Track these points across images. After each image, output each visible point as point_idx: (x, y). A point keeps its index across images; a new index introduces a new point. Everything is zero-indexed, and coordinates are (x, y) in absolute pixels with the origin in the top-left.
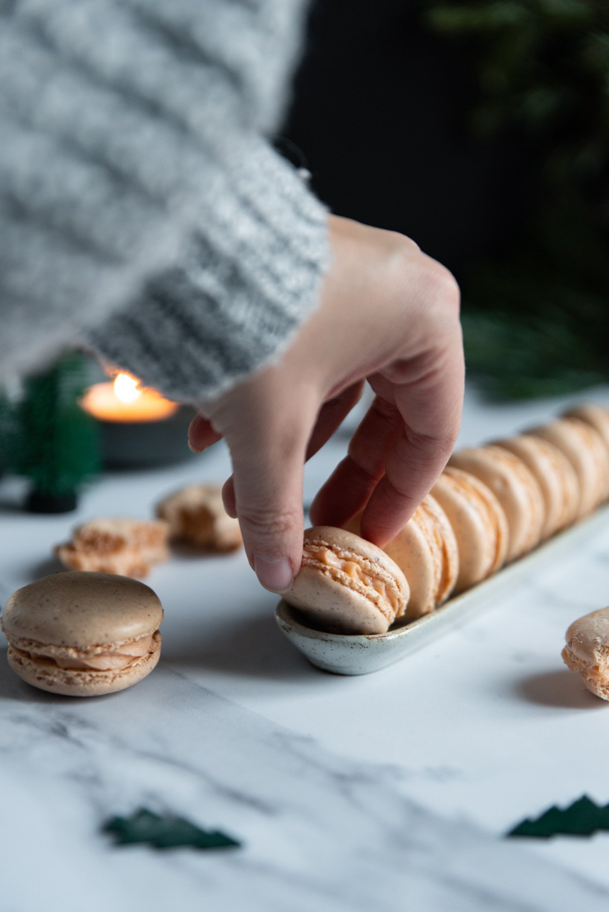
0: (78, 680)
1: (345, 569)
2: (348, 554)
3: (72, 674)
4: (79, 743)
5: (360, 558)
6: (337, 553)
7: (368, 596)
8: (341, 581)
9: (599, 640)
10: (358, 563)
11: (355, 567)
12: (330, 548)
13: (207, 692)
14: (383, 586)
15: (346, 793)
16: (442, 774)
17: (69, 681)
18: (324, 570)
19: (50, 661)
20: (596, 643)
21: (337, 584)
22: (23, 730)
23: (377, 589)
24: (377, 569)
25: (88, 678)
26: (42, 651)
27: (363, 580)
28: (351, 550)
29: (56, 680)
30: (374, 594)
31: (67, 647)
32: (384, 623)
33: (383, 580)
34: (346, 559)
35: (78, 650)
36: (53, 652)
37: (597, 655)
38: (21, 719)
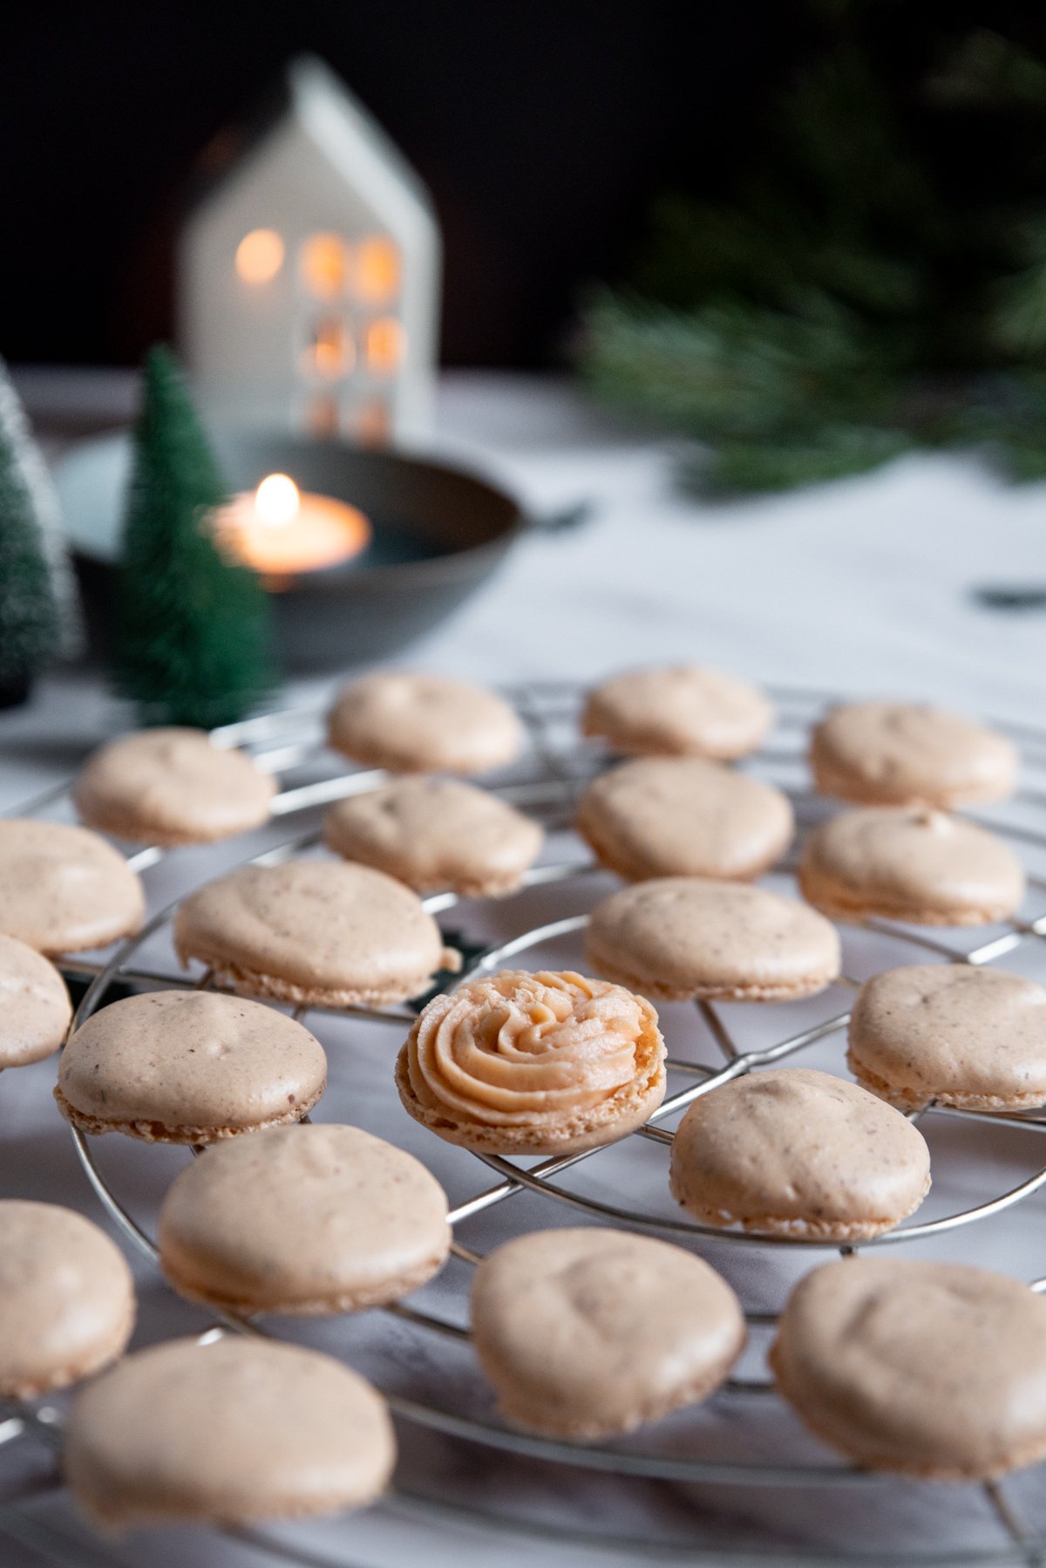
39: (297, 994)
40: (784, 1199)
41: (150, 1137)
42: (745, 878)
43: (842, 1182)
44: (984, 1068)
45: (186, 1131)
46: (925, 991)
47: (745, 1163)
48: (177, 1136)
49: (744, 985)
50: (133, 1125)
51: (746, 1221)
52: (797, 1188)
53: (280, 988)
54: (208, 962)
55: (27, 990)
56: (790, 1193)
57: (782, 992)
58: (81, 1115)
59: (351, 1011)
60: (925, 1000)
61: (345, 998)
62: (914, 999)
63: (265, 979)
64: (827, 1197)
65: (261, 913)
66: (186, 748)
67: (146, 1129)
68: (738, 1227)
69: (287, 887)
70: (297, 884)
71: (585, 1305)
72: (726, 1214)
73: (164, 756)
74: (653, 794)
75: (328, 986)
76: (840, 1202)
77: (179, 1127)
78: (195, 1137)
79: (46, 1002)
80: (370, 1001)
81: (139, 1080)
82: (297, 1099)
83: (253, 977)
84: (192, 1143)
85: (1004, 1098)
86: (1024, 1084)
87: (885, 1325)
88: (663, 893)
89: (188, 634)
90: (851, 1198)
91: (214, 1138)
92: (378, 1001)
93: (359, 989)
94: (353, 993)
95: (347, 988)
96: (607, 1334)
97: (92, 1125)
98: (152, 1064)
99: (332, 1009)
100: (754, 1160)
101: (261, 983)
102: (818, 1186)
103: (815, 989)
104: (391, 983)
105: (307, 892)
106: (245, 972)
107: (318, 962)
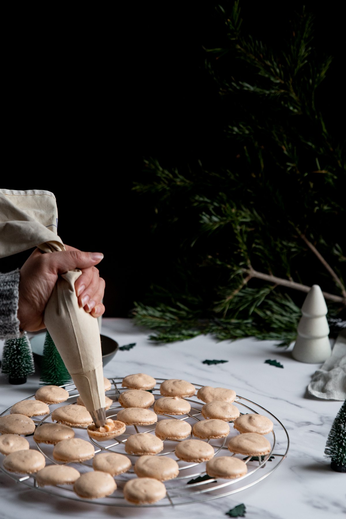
39: (71, 424)
40: (140, 449)
41: (48, 443)
42: (145, 408)
43: (148, 447)
44: (174, 433)
45: (53, 442)
46: (167, 423)
47: (135, 444)
48: (52, 443)
49: (140, 423)
50: (45, 442)
51: (134, 453)
52: (142, 448)
53: (68, 423)
54: (57, 420)
55: (29, 423)
56: (141, 448)
57: (147, 424)
58: (37, 440)
59: (79, 427)
60: (167, 424)
61: (78, 425)
62: (165, 424)
63: (66, 422)
64: (146, 449)
65: (66, 412)
66: (54, 388)
67: (47, 442)
68: (134, 454)
69: (70, 409)
70: (71, 408)
71: (108, 460)
72: (132, 452)
73: (51, 389)
74: (131, 394)
75: (76, 423)
76: (148, 450)
77: (52, 442)
78: (54, 443)
79: (32, 425)
80: (82, 426)
81: (46, 435)
82: (70, 438)
83: (64, 422)
84: (54, 444)
85: (177, 438)
86: (180, 435)
87: (149, 462)
88: (130, 409)
89: (55, 369)
90: (149, 449)
91: (57, 443)
92: (84, 426)
93: (81, 424)
94: (80, 424)
95: (79, 424)
96: (111, 464)
97: (39, 442)
98: (48, 433)
99: (76, 427)
100: (136, 444)
101: (65, 423)
102: (145, 447)
103: (152, 424)
104: (86, 423)
105: (73, 409)
106: (63, 421)
107: (74, 419)
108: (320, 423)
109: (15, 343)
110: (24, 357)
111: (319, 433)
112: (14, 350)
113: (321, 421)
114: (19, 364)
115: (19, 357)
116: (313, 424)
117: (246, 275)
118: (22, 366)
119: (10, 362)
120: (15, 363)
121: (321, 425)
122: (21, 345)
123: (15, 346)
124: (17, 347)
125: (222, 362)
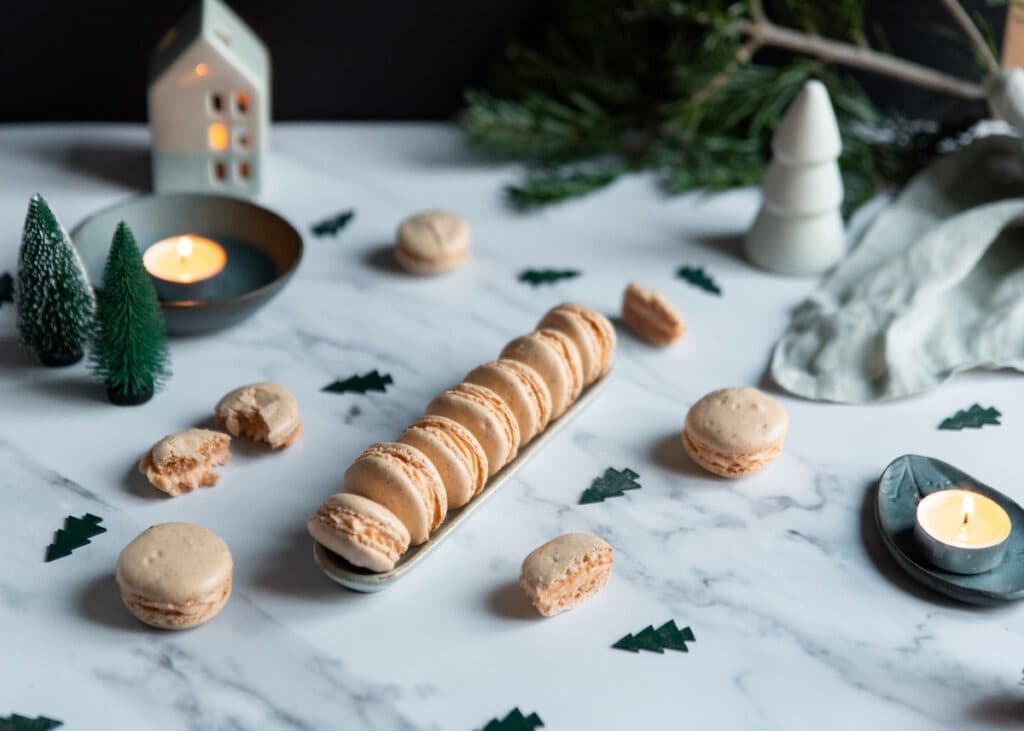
0: (176, 622)
1: (368, 533)
2: (368, 521)
3: (171, 617)
4: (180, 675)
5: (377, 524)
6: (361, 520)
7: (383, 552)
8: (365, 543)
9: (541, 579)
10: (376, 528)
11: (374, 531)
12: (356, 516)
13: (267, 617)
14: (393, 543)
15: (361, 712)
16: (425, 691)
17: (169, 622)
18: (352, 535)
19: (156, 610)
20: (538, 581)
21: (361, 546)
22: (141, 661)
23: (389, 545)
24: (390, 532)
25: (182, 620)
26: (148, 604)
27: (379, 540)
28: (371, 517)
29: (160, 621)
30: (387, 549)
31: (167, 603)
32: (391, 565)
33: (393, 539)
34: (368, 525)
35: (175, 604)
36: (156, 605)
37: (539, 590)
38: (138, 652)
108: (814, 499)
109: (51, 273)
110: (80, 302)
111: (812, 540)
112: (52, 291)
113: (819, 491)
114: (70, 321)
115: (67, 305)
116: (798, 506)
117: (744, 38)
118: (77, 324)
119: (46, 323)
120: (58, 322)
121: (818, 507)
122: (69, 277)
123: (53, 282)
124: (59, 284)
125: (569, 275)
